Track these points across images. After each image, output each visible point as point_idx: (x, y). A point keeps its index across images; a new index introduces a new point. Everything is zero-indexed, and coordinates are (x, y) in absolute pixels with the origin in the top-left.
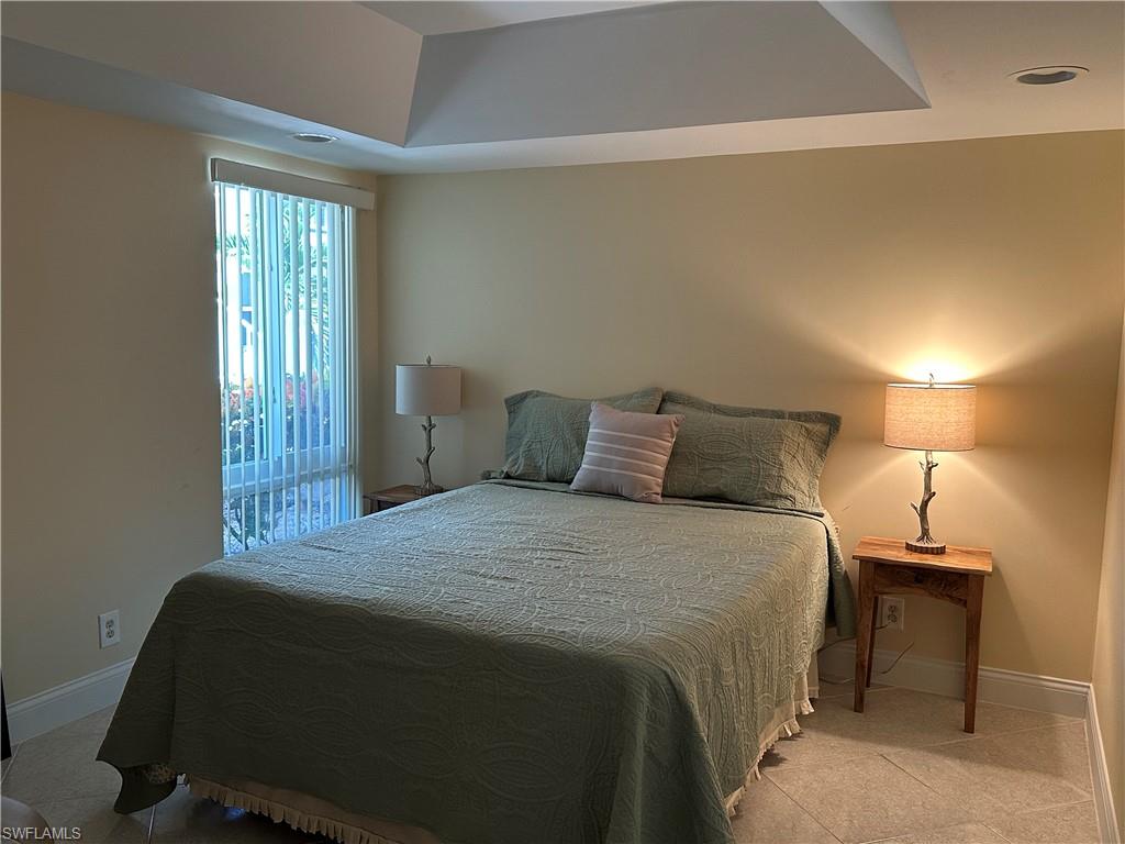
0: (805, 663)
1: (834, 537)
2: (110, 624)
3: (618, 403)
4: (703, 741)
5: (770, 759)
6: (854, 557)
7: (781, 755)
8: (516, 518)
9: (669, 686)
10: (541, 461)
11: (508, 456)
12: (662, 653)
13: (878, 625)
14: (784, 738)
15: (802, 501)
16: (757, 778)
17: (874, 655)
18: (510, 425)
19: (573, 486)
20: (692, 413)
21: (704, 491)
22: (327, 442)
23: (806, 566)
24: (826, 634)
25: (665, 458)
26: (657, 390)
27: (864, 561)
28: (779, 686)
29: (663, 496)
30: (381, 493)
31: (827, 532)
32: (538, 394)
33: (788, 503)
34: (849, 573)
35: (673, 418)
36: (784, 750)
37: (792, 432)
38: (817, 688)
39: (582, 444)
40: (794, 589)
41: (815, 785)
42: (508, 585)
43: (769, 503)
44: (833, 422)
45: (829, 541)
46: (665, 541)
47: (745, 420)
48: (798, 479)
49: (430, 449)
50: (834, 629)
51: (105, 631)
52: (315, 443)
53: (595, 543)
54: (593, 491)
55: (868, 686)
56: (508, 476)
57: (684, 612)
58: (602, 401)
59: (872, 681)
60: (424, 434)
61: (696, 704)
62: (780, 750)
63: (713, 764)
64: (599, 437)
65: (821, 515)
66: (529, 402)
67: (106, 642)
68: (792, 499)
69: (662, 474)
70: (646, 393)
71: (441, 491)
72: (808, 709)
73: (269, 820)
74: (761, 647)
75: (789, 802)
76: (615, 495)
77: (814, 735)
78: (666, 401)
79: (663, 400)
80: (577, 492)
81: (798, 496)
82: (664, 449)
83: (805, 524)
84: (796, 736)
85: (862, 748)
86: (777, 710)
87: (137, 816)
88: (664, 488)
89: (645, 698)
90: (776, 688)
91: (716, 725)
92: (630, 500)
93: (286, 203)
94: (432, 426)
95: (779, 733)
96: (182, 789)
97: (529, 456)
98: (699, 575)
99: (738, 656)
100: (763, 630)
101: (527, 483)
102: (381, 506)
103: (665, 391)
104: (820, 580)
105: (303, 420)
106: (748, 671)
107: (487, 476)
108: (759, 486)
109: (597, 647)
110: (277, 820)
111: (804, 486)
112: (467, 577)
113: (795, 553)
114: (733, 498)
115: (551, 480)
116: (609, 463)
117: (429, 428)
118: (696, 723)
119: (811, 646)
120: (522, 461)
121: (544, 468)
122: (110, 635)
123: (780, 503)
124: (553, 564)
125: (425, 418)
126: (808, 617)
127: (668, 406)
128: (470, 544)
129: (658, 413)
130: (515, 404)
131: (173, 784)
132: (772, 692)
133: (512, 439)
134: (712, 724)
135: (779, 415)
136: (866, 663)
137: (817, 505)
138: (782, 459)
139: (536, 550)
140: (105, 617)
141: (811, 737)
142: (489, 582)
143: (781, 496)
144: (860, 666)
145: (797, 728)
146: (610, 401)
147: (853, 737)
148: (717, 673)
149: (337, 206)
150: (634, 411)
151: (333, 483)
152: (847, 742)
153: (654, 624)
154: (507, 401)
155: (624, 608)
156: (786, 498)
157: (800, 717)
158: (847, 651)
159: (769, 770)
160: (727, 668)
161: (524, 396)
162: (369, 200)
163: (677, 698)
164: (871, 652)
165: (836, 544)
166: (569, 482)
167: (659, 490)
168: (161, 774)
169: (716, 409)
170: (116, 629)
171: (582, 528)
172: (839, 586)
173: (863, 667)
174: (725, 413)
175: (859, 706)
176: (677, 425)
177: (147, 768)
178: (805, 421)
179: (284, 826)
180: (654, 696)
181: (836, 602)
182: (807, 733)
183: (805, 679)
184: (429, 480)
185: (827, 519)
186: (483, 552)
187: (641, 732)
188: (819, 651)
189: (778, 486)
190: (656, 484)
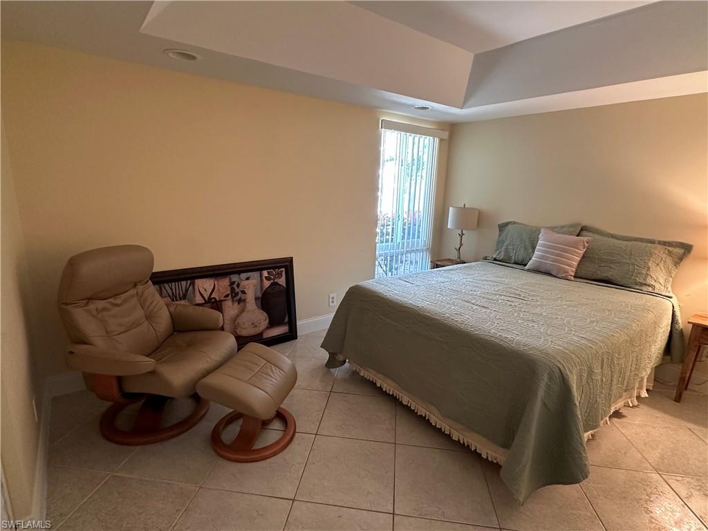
0: (647, 372)
1: (677, 309)
2: (333, 298)
3: (556, 230)
4: (576, 405)
5: (617, 414)
6: (689, 322)
7: (625, 414)
8: (495, 279)
9: (560, 374)
10: (512, 254)
11: (496, 251)
12: (559, 358)
13: (698, 359)
14: (627, 405)
15: (659, 288)
16: (607, 423)
17: (693, 375)
18: (500, 236)
19: (527, 267)
20: (598, 237)
21: (599, 277)
22: (418, 237)
23: (656, 324)
24: (663, 359)
25: (579, 259)
26: (578, 224)
27: (695, 326)
28: (628, 382)
29: (575, 277)
30: (438, 261)
31: (673, 306)
32: (515, 223)
33: (650, 289)
34: (684, 330)
35: (585, 239)
36: (626, 411)
37: (660, 251)
38: (652, 385)
39: (534, 248)
40: (646, 335)
41: (642, 434)
42: (484, 310)
43: (638, 287)
44: (687, 248)
45: (674, 312)
46: (572, 300)
47: (629, 243)
48: (659, 276)
49: (461, 245)
50: (669, 357)
51: (331, 300)
52: (413, 238)
53: (533, 296)
54: (536, 271)
55: (686, 389)
56: (495, 260)
57: (576, 338)
58: (548, 228)
59: (689, 387)
60: (459, 238)
61: (574, 385)
62: (623, 411)
63: (580, 417)
64: (542, 246)
65: (671, 297)
66: (510, 227)
67: (331, 304)
68: (654, 287)
69: (576, 267)
70: (571, 226)
71: (465, 263)
72: (644, 394)
73: (375, 384)
74: (620, 362)
75: (625, 439)
76: (548, 274)
77: (645, 408)
78: (583, 230)
79: (582, 230)
80: (528, 270)
81: (657, 286)
82: (578, 253)
83: (659, 301)
84: (634, 407)
85: (677, 421)
86: (624, 393)
87: (332, 370)
88: (576, 273)
89: (546, 377)
90: (625, 383)
91: (586, 397)
92: (556, 277)
93: (410, 137)
94: (463, 234)
95: (625, 403)
96: (347, 365)
97: (507, 251)
98: (588, 320)
99: (605, 365)
100: (623, 353)
101: (504, 264)
102: (437, 266)
103: (584, 224)
104: (664, 332)
105: (409, 228)
106: (610, 373)
107: (485, 258)
108: (633, 278)
109: (522, 348)
110: (378, 385)
111: (662, 281)
112: (466, 303)
113: (650, 316)
114: (616, 282)
115: (516, 263)
116: (547, 259)
117: (461, 235)
118: (573, 396)
119: (652, 364)
120: (502, 254)
121: (513, 257)
122: (333, 302)
123: (645, 288)
124: (509, 303)
125: (460, 231)
126: (653, 350)
127: (584, 233)
128: (471, 288)
129: (577, 236)
130: (502, 227)
131: (345, 362)
132: (623, 384)
133: (500, 243)
134: (583, 397)
135: (652, 242)
136: (687, 379)
137: (669, 292)
138: (650, 265)
139: (501, 295)
140: (331, 296)
141: (644, 409)
142: (475, 307)
143: (646, 285)
144: (682, 379)
145: (636, 403)
146: (552, 229)
147: (671, 415)
148: (591, 372)
149: (431, 138)
150: (564, 234)
151: (420, 255)
152: (667, 417)
153: (557, 342)
154: (499, 225)
155: (542, 330)
156: (649, 286)
157: (639, 397)
158: (675, 370)
159: (615, 420)
160: (597, 370)
161: (507, 224)
162: (446, 135)
163: (564, 382)
164: (691, 372)
165: (678, 313)
166: (525, 265)
167: (573, 274)
168: (341, 358)
169: (613, 236)
170: (335, 300)
171: (527, 288)
172: (676, 336)
173: (684, 380)
174: (617, 239)
175: (678, 399)
176: (587, 243)
177: (336, 354)
178: (669, 246)
179: (380, 388)
180: (551, 378)
181: (672, 344)
182: (641, 406)
183: (645, 380)
184: (459, 258)
185: (674, 300)
186: (475, 293)
187: (541, 393)
188: (656, 367)
189: (645, 279)
190: (572, 271)
